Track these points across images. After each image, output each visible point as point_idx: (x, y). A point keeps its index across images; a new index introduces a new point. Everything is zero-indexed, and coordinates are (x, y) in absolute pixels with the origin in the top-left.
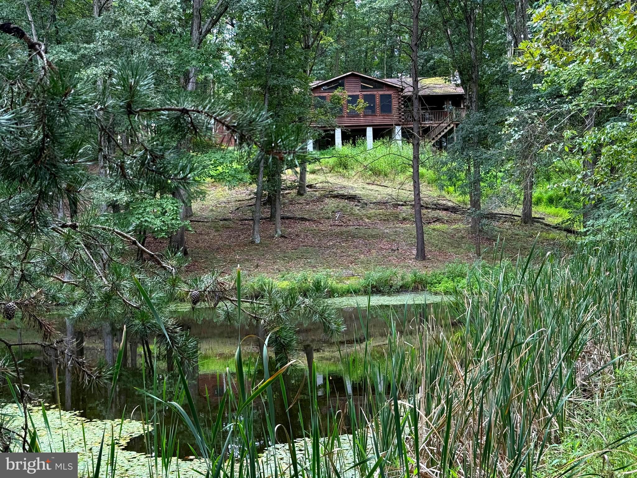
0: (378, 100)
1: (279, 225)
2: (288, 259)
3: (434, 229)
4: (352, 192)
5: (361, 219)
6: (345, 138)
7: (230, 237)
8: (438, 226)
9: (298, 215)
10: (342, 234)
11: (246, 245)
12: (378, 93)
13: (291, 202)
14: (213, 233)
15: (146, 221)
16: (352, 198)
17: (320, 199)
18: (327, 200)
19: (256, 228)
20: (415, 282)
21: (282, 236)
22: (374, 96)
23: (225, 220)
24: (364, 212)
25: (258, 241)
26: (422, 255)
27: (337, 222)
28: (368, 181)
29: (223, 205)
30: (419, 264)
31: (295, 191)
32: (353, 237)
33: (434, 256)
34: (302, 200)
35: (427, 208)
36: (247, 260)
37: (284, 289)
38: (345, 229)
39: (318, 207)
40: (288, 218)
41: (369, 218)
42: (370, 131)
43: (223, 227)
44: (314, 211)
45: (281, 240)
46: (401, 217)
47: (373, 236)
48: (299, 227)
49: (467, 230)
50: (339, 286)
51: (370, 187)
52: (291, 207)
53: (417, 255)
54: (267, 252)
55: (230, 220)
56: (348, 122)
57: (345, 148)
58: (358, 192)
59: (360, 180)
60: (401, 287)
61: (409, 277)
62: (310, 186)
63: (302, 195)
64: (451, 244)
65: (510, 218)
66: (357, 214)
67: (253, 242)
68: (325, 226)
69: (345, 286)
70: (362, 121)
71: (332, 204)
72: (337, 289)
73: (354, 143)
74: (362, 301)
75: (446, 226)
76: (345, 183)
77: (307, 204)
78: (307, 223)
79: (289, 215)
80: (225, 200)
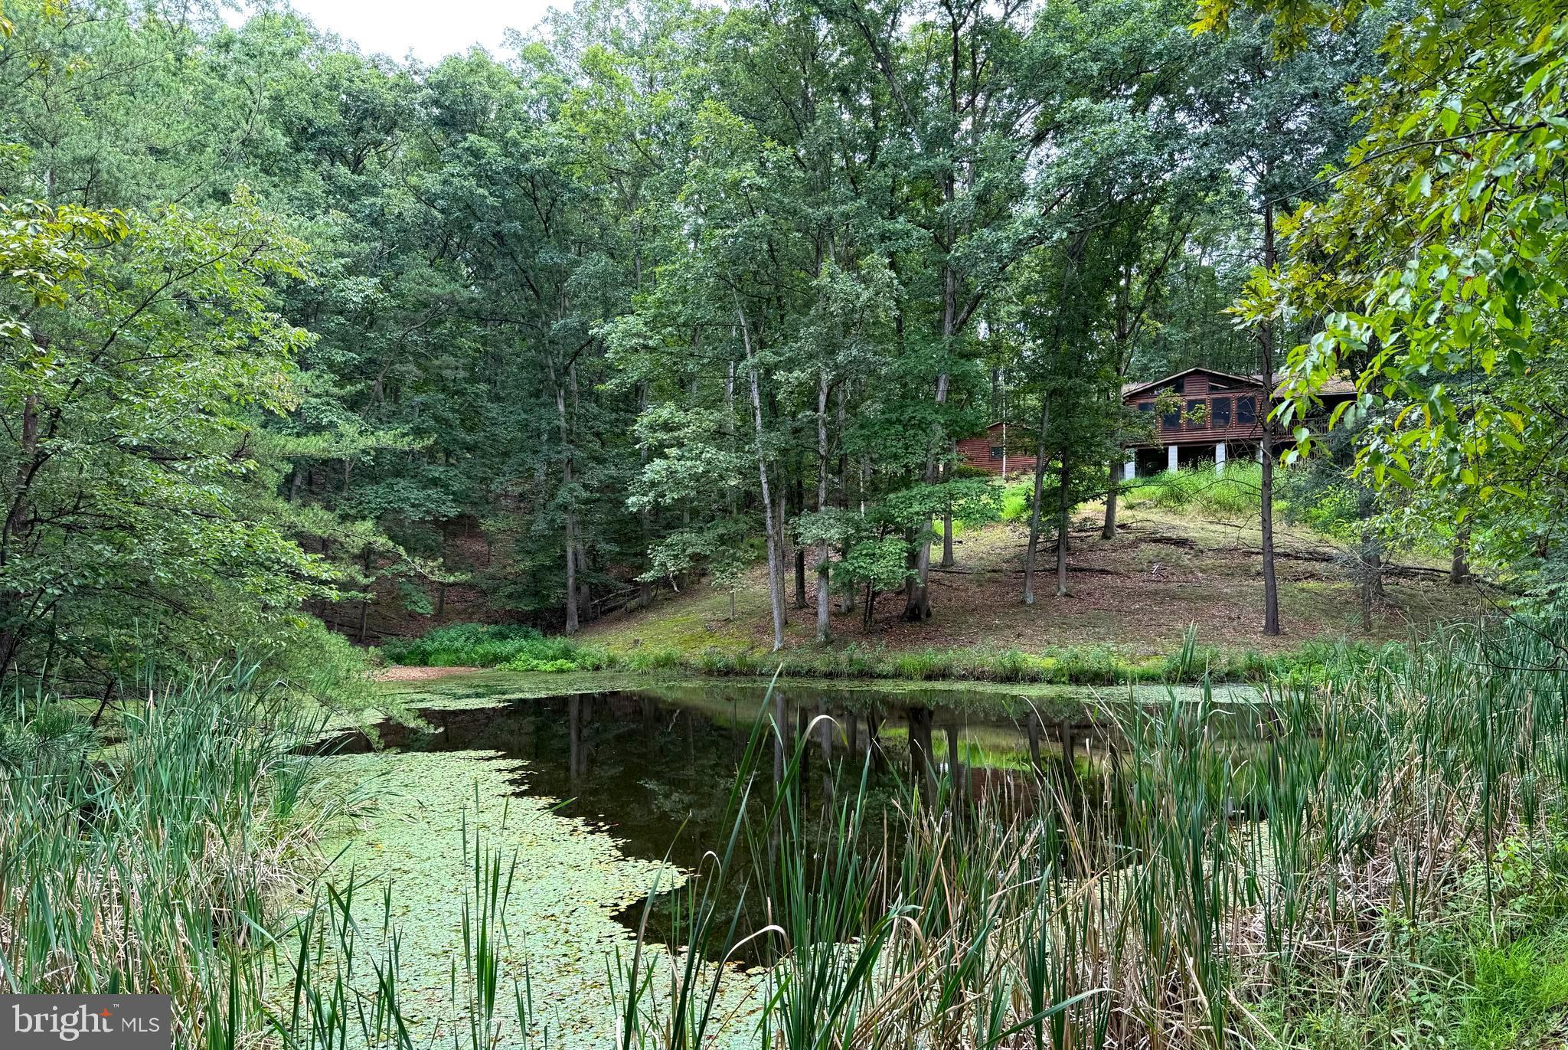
0: (1234, 406)
1: (1062, 580)
2: (1065, 625)
3: (1303, 590)
4: (1183, 535)
5: (1192, 572)
6: (1183, 459)
7: (994, 594)
8: (1312, 584)
9: (1096, 566)
10: (1156, 593)
11: (1013, 606)
12: (1233, 395)
13: (1091, 549)
14: (973, 588)
15: (860, 567)
16: (1181, 543)
17: (1134, 544)
18: (1143, 546)
19: (1028, 584)
20: (1250, 668)
21: (1067, 595)
22: (1228, 399)
23: (994, 571)
24: (1197, 563)
25: (1030, 601)
26: (1273, 628)
27: (1153, 577)
28: (1211, 519)
29: (998, 551)
30: (1268, 641)
31: (1100, 533)
32: (1173, 598)
33: (1294, 630)
34: (1107, 545)
35: (1297, 558)
36: (1009, 627)
37: (1047, 670)
38: (1161, 586)
39: (1127, 556)
40: (1081, 570)
41: (1203, 571)
42: (1220, 450)
43: (990, 580)
44: (1122, 561)
45: (1064, 600)
46: (1253, 570)
47: (1203, 598)
48: (1095, 582)
49: (1355, 592)
50: (1129, 669)
51: (1213, 527)
52: (1090, 556)
53: (1266, 627)
54: (1039, 616)
55: (1001, 571)
56: (1187, 437)
57: (1182, 473)
58: (1191, 535)
59: (1200, 518)
60: (1227, 675)
61: (1242, 661)
62: (1122, 526)
63: (1109, 538)
64: (1326, 612)
65: (1432, 574)
66: (1187, 567)
67: (1023, 602)
68: (1135, 582)
69: (1137, 669)
70: (1209, 435)
71: (1149, 550)
72: (1125, 673)
73: (1195, 466)
74: (1157, 694)
75: (1324, 585)
76: (1176, 521)
77: (1114, 551)
78: (1109, 577)
79: (1085, 565)
80: (1002, 545)
